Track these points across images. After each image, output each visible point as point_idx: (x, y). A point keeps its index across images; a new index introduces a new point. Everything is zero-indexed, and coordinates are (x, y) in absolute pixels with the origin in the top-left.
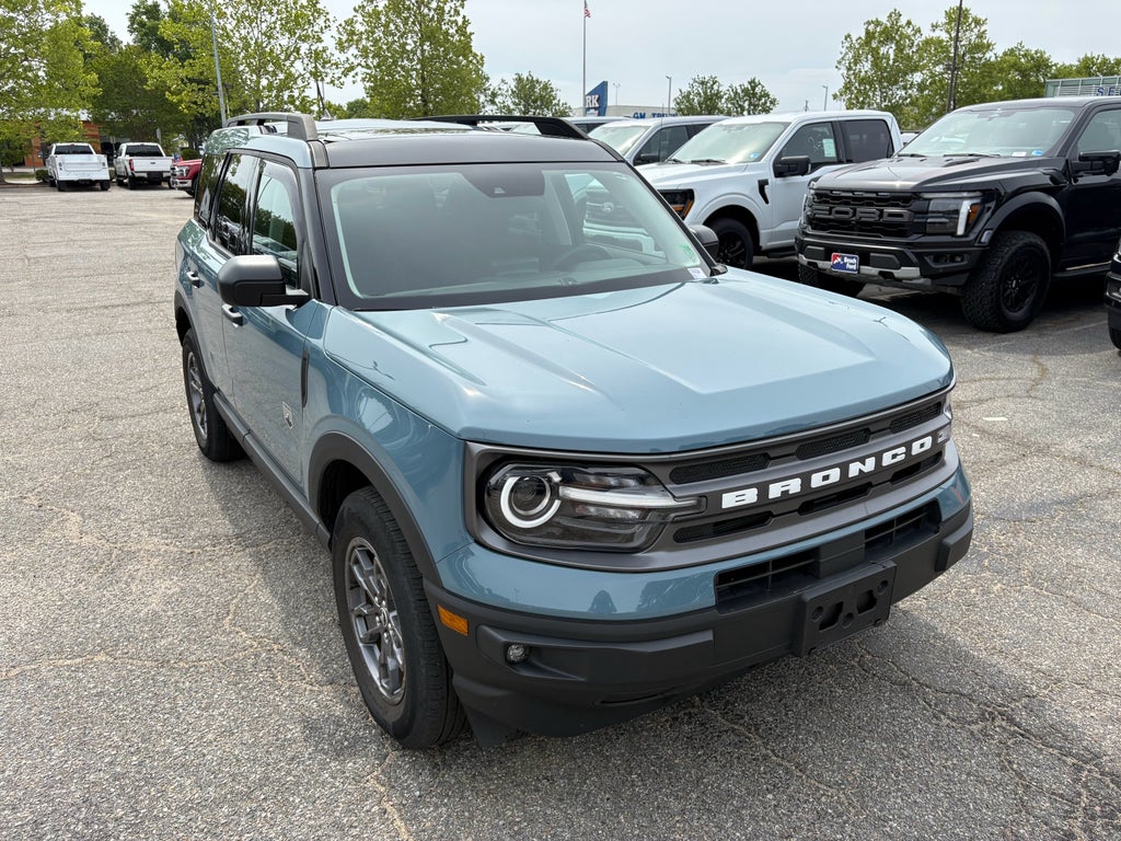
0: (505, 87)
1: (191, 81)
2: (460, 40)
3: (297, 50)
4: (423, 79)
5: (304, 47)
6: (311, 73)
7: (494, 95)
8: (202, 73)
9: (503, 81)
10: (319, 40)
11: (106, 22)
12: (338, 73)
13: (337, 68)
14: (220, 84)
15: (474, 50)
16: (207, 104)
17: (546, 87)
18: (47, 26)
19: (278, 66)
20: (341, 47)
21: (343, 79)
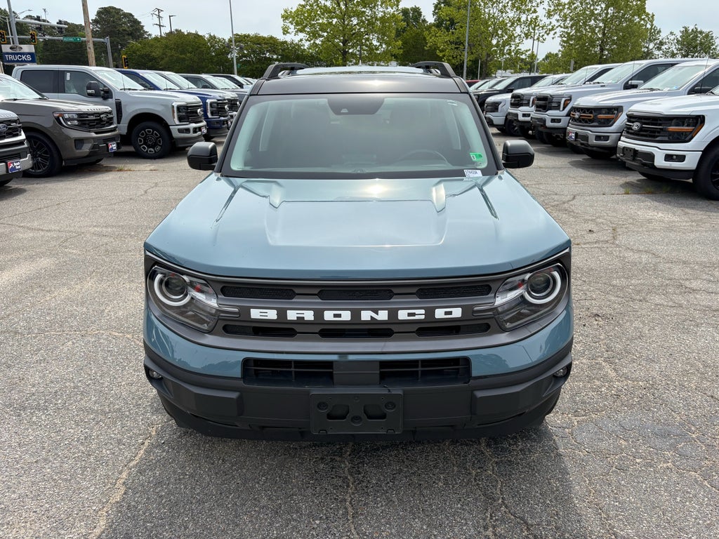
0: (672, 37)
1: (451, 43)
2: (637, 5)
3: (519, 20)
4: (604, 34)
5: (523, 18)
6: (525, 34)
7: (662, 43)
8: (458, 38)
9: (672, 33)
10: (535, 11)
11: (421, 10)
12: (543, 32)
13: (543, 29)
14: (467, 44)
15: (647, 11)
16: (458, 57)
17: (707, 36)
18: (380, 15)
19: (505, 31)
20: (549, 15)
21: (545, 36)
